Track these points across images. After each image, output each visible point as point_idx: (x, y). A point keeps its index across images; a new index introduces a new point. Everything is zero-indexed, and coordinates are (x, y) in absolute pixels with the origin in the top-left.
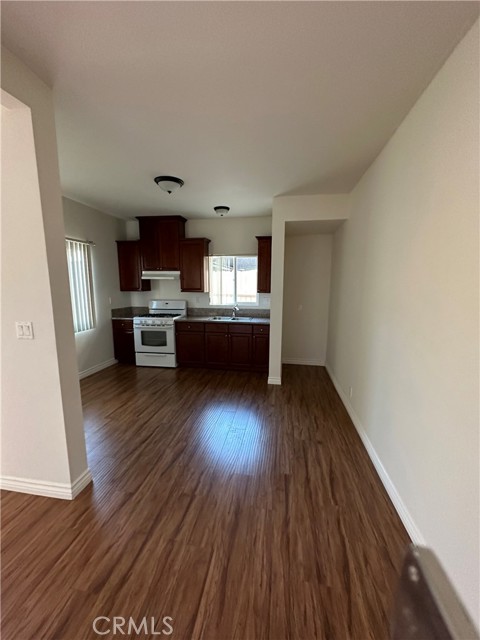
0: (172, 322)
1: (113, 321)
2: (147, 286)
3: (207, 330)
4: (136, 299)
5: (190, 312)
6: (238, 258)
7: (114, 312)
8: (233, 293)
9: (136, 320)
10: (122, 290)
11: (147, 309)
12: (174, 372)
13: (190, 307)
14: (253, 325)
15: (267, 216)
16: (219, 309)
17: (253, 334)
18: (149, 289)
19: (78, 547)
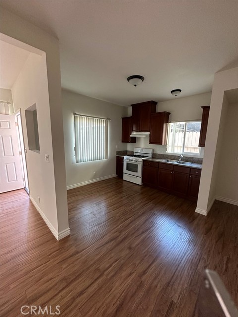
0: (141, 160)
1: (117, 156)
2: (134, 140)
3: (160, 167)
4: (129, 147)
5: (154, 155)
6: (188, 123)
7: (118, 152)
8: (182, 145)
9: (126, 157)
10: (123, 142)
11: (133, 152)
12: (140, 187)
13: (155, 152)
14: (191, 168)
15: (208, 92)
16: (171, 156)
17: (190, 175)
18: (135, 142)
19: (42, 269)
